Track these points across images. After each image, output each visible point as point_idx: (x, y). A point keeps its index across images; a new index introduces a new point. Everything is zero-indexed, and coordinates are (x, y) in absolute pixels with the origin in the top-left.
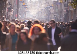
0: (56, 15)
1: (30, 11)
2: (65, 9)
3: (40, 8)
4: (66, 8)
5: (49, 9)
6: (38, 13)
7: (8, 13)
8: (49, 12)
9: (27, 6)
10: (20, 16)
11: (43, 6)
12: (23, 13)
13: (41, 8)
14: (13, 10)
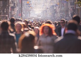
1: (35, 10)
2: (72, 8)
3: (44, 7)
4: (73, 6)
5: (55, 8)
6: (43, 12)
7: (11, 12)
8: (55, 10)
9: (31, 5)
10: (24, 15)
11: (48, 5)
12: (27, 12)
13: (46, 7)
14: (17, 9)
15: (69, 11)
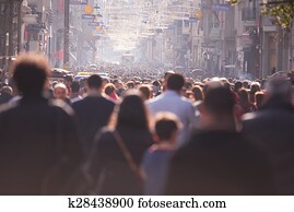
0: (210, 53)
1: (112, 36)
2: (247, 28)
3: (148, 27)
4: (251, 23)
5: (185, 30)
6: (143, 43)
7: (27, 44)
8: (186, 39)
9: (98, 20)
10: (73, 56)
11: (161, 20)
12: (86, 44)
13: (152, 27)
14: (48, 33)
15: (238, 41)
